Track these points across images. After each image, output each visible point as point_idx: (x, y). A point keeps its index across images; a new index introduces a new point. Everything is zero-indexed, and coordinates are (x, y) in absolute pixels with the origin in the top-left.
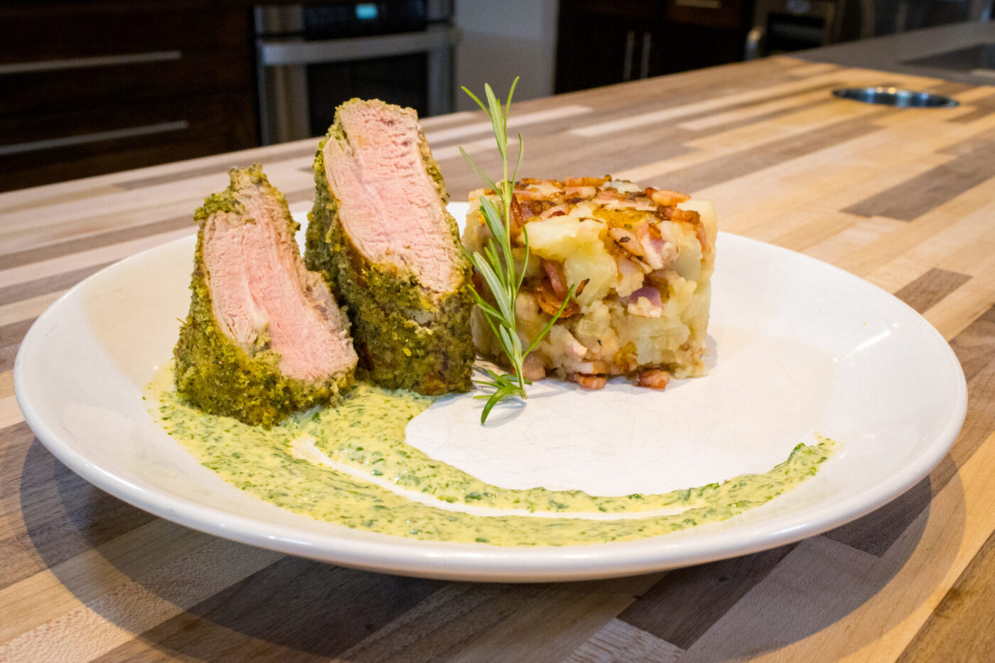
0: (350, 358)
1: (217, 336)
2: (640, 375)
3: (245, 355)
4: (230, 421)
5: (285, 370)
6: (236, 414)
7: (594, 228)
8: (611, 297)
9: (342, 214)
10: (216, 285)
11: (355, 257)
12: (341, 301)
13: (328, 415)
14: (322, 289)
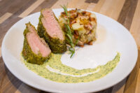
1: (33, 54)
3: (37, 55)
5: (43, 56)
6: (37, 64)
8: (85, 34)
9: (47, 31)
12: (46, 42)
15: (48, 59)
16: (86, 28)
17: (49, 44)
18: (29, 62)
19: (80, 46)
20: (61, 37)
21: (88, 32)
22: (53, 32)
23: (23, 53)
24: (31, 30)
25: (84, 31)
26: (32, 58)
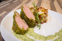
2: (45, 22)
3: (22, 29)
5: (25, 29)
6: (22, 34)
15: (28, 31)
18: (17, 33)
20: (34, 18)
23: (13, 28)
24: (17, 15)
25: (44, 15)
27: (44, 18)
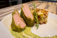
0: (26, 25)
1: (16, 25)
2: (44, 23)
3: (18, 27)
4: (17, 32)
5: (21, 27)
6: (18, 32)
7: (43, 13)
8: (44, 18)
9: (25, 13)
10: (15, 21)
11: (26, 17)
12: (24, 20)
13: (25, 30)
14: (23, 19)
16: (45, 14)
17: (25, 21)
18: (13, 30)
19: (40, 24)
20: (32, 18)
21: (45, 17)
22: (28, 15)
23: (11, 25)
25: (44, 16)
26: (15, 28)
27: (43, 19)
